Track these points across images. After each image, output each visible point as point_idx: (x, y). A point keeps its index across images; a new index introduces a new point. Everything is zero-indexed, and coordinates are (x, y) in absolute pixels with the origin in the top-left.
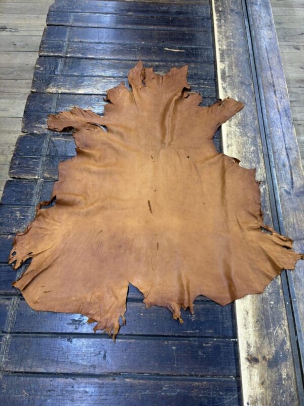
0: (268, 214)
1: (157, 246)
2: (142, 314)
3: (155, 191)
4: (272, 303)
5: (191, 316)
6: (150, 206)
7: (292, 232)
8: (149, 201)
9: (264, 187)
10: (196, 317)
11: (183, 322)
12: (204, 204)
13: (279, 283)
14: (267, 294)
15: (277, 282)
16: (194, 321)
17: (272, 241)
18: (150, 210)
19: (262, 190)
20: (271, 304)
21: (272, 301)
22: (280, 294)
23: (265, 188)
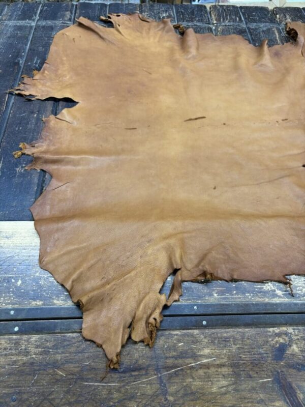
0: (211, 295)
1: (132, 127)
2: (35, 115)
3: (224, 124)
4: (19, 283)
5: (22, 167)
6: (196, 119)
7: (174, 348)
8: (204, 117)
9: (279, 293)
10: (21, 173)
11: (16, 156)
12: (215, 188)
13: (55, 302)
14: (37, 275)
15: (58, 296)
16: (16, 171)
17: (147, 294)
18: (190, 120)
19: (269, 286)
20: (17, 281)
21: (23, 283)
22: (34, 300)
23: (275, 296)
